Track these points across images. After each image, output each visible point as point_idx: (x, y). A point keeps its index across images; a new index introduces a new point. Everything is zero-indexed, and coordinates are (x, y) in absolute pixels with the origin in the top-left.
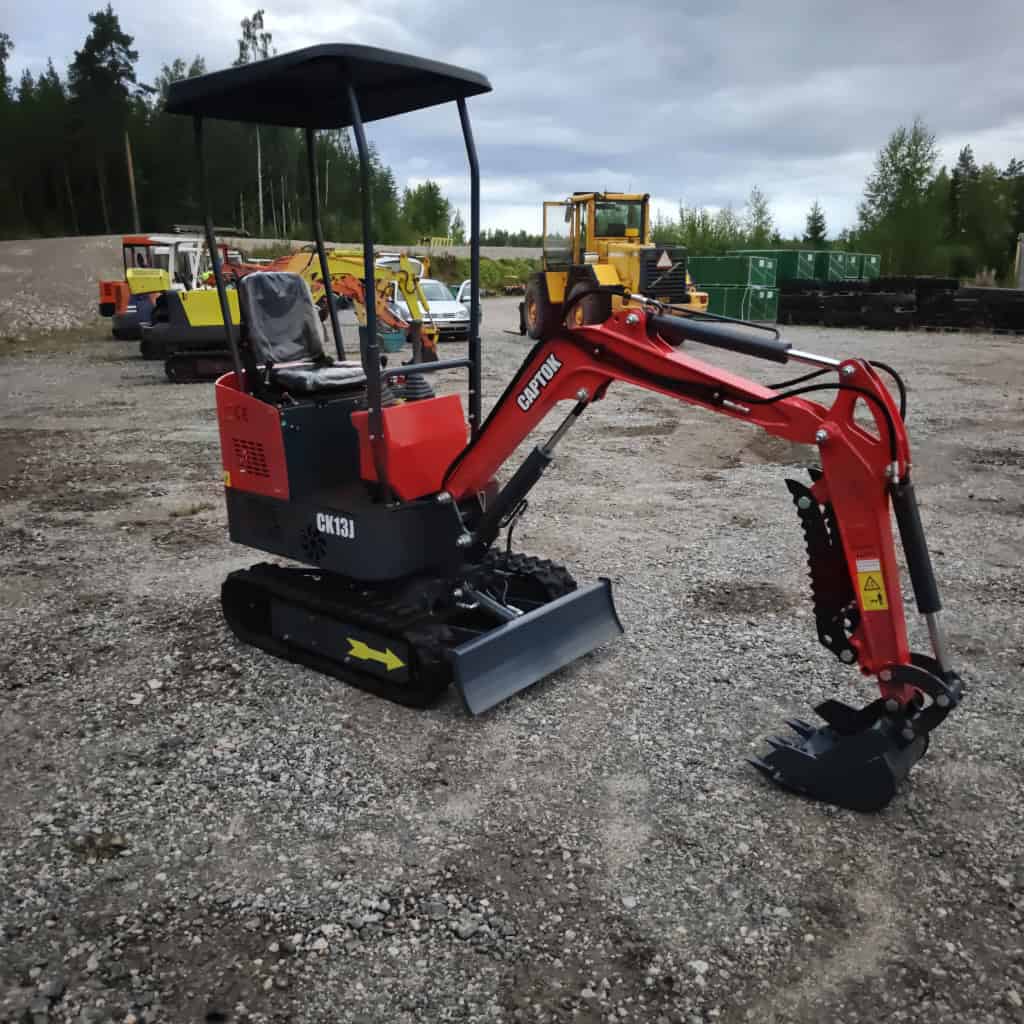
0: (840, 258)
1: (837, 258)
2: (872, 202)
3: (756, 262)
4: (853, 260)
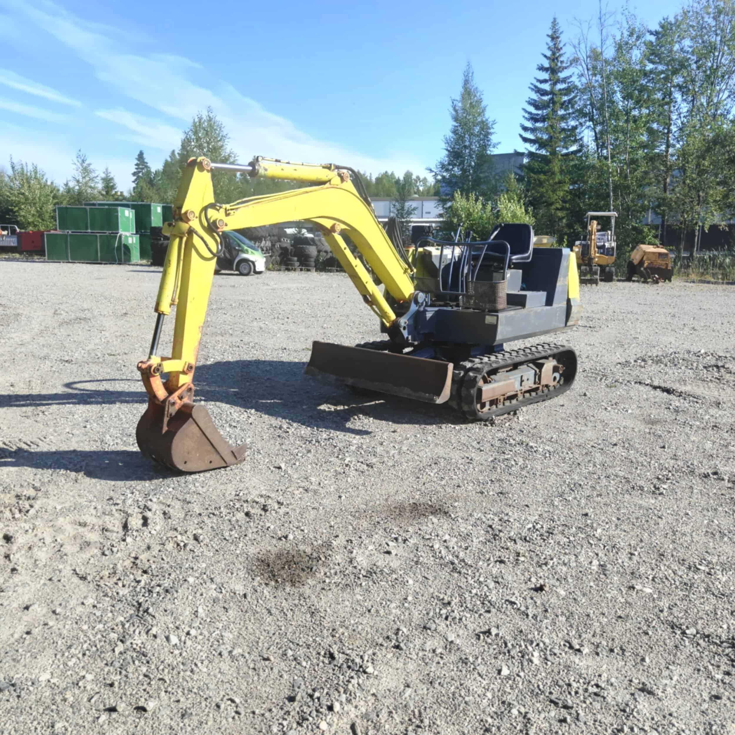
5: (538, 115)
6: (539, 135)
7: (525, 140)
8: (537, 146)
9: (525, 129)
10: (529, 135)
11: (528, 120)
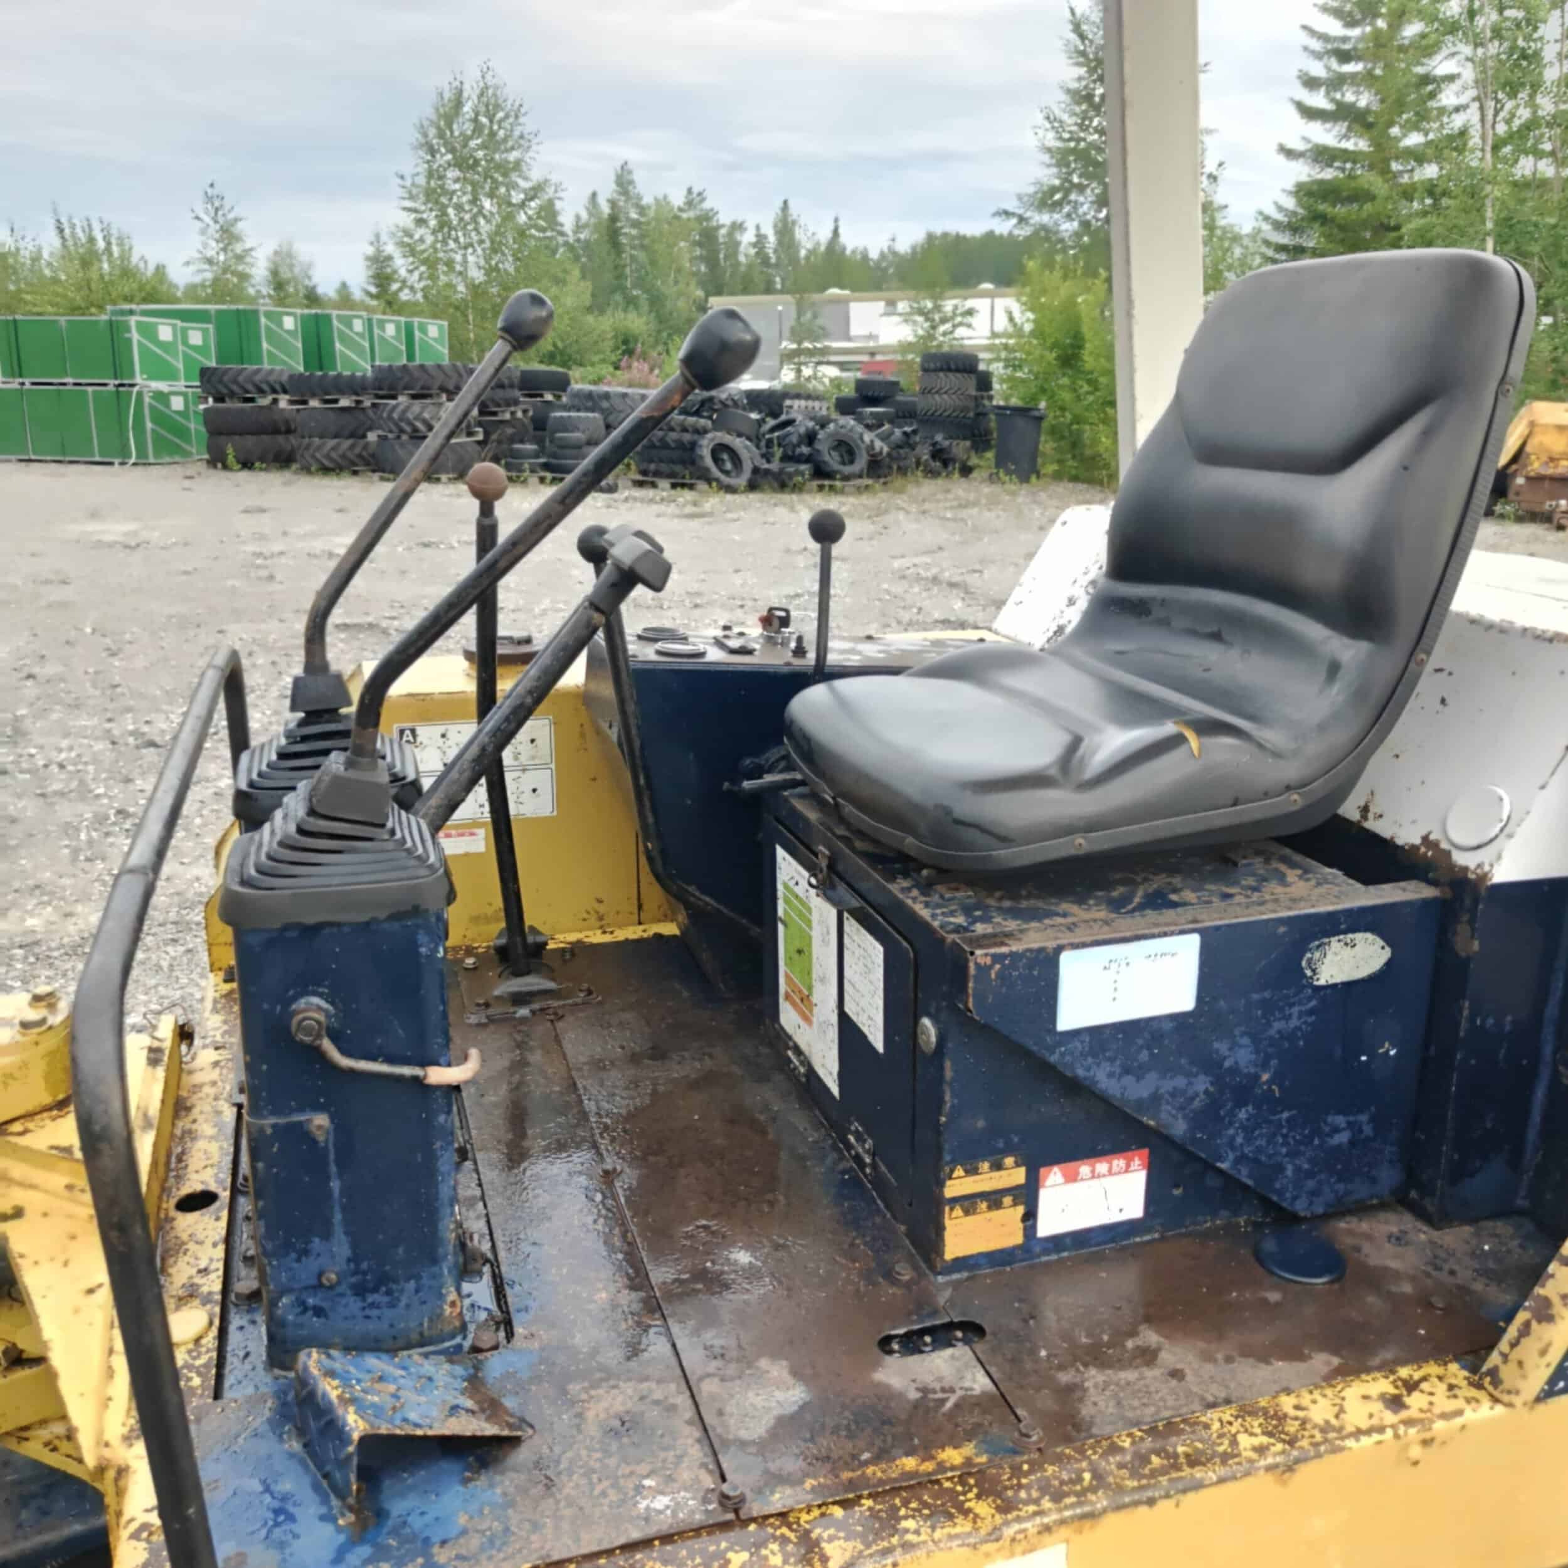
0: (358, 325)
1: (350, 326)
2: (421, 222)
3: (149, 332)
4: (390, 330)
5: (1345, 39)
6: (1350, 97)
7: (1309, 113)
8: (1342, 127)
9: (1311, 83)
10: (1319, 100)
11: (1318, 56)
